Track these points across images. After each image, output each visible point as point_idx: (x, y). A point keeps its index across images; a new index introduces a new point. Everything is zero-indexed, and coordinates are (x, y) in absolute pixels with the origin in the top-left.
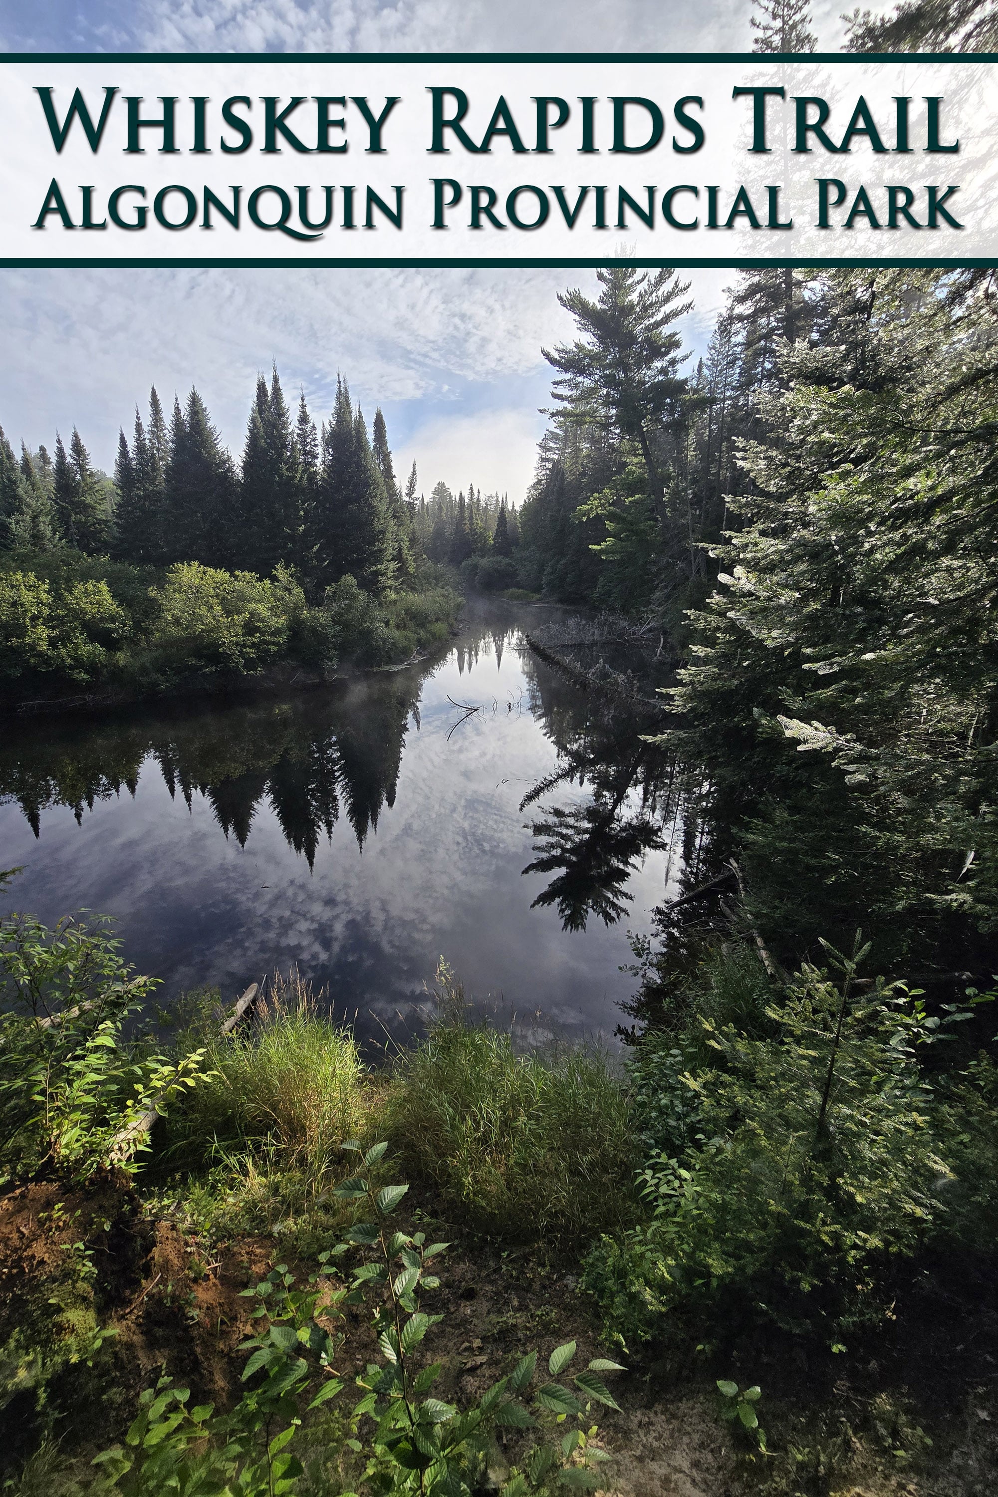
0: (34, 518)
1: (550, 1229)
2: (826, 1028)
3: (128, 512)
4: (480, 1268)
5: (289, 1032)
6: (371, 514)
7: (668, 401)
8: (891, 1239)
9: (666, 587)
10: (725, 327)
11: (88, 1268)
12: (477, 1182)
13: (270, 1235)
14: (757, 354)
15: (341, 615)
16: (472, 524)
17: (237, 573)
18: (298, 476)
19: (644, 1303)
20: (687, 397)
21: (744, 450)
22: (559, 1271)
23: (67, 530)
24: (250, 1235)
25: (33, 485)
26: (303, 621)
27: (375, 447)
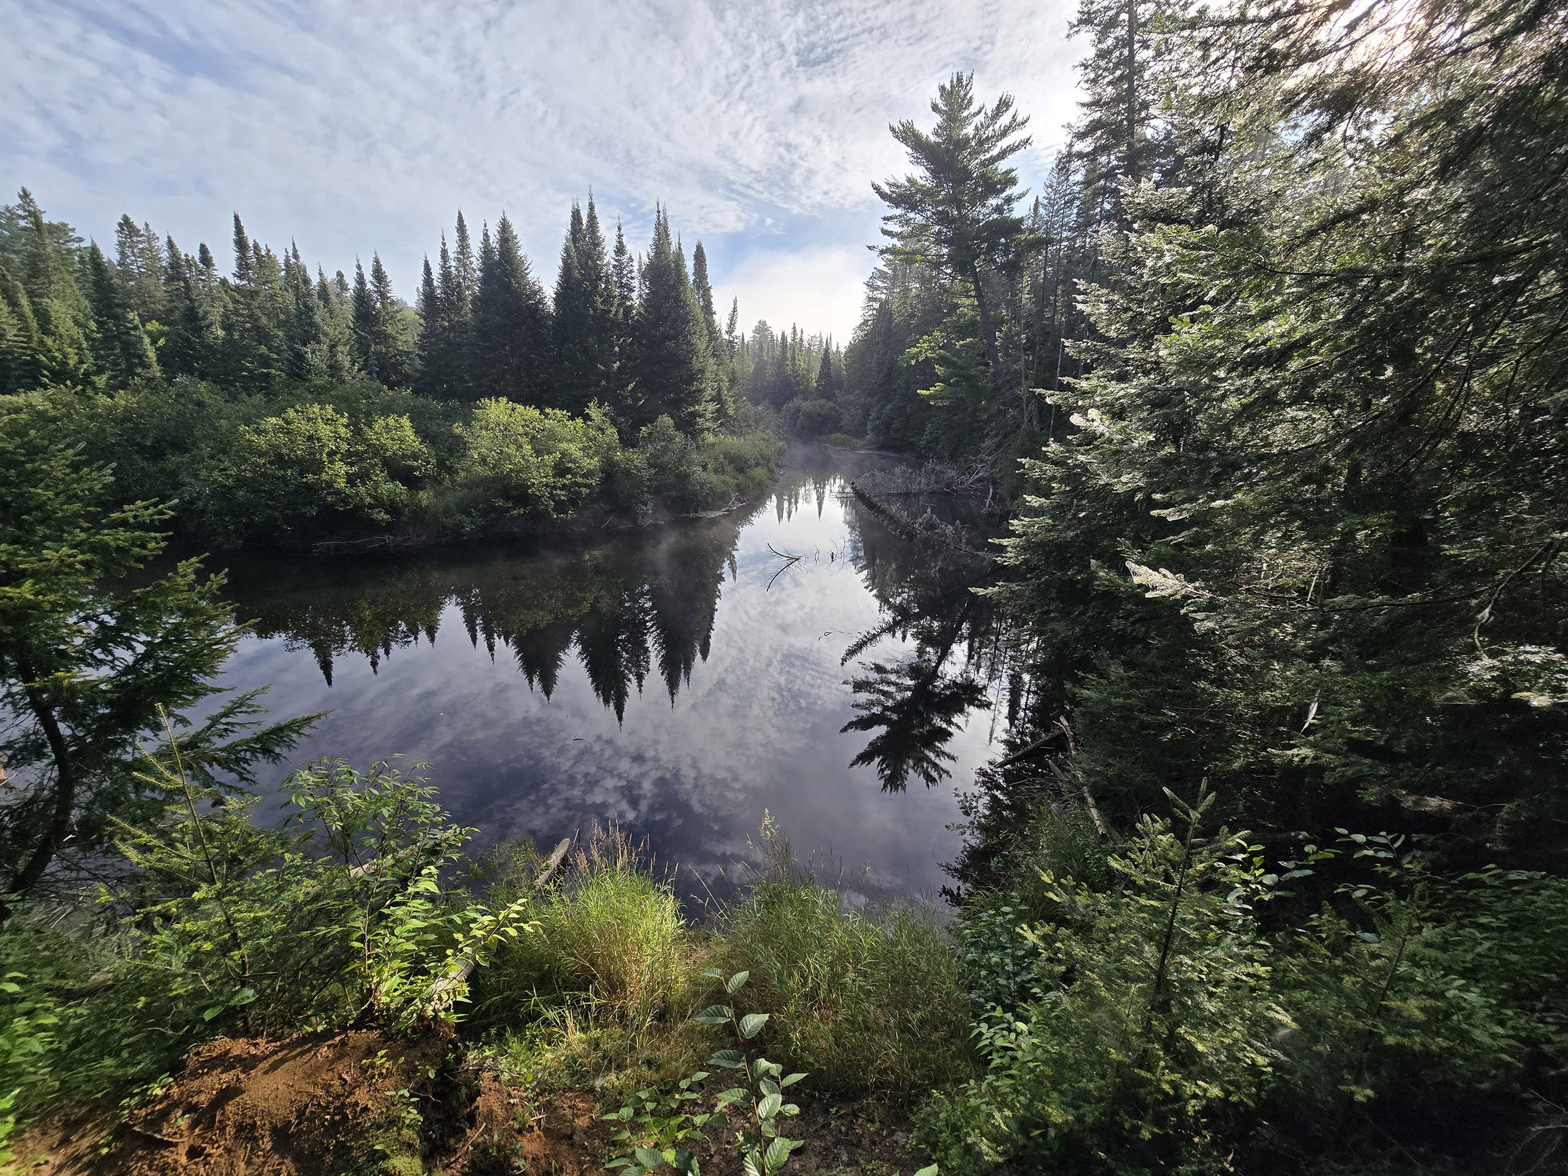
0: (332, 347)
1: (880, 1085)
2: (1168, 879)
3: (432, 344)
4: (808, 1124)
5: (609, 885)
6: (689, 352)
7: (1003, 240)
8: (1231, 1089)
9: (997, 435)
10: (1063, 166)
11: (413, 1115)
12: (804, 1038)
13: (592, 1090)
14: (1096, 194)
15: (657, 457)
16: (794, 365)
17: (547, 410)
18: (614, 310)
19: (980, 1154)
20: (1023, 237)
21: (1084, 293)
22: (889, 1127)
23: (366, 360)
24: (571, 1089)
25: (331, 312)
26: (617, 463)
27: (695, 281)
